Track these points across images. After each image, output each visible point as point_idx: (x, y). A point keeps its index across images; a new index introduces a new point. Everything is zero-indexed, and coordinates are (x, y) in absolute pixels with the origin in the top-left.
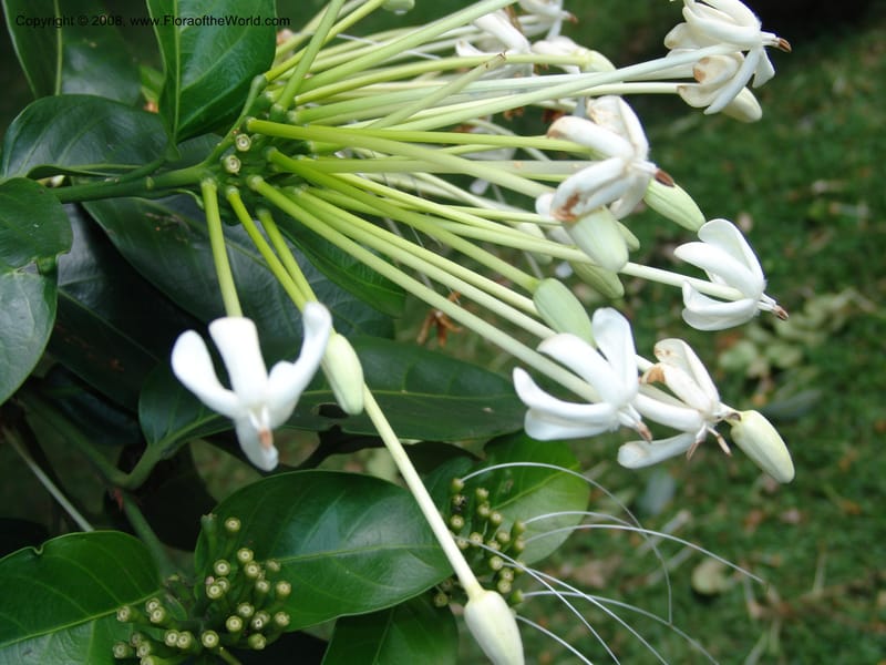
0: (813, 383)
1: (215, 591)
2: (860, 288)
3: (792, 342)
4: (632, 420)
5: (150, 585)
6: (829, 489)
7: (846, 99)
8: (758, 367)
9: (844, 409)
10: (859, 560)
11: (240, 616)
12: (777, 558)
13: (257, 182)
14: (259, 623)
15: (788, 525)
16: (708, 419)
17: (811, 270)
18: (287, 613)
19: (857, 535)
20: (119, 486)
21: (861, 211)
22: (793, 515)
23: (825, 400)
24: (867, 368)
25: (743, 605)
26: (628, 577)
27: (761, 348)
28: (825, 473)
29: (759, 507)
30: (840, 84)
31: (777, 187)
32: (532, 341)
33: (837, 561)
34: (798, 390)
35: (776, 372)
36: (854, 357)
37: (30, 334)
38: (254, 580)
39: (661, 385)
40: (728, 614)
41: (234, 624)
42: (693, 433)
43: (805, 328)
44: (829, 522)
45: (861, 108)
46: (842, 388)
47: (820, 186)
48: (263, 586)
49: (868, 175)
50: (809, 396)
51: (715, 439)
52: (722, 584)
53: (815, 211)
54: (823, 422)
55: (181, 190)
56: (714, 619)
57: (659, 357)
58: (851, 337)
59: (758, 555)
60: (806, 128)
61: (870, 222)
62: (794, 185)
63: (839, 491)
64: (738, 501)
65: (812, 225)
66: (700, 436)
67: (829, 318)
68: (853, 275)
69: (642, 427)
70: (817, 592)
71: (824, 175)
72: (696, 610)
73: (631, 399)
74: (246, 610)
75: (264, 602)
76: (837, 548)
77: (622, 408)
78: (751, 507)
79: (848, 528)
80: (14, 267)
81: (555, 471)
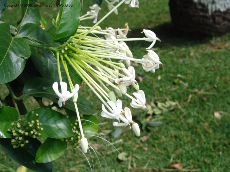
0: (161, 120)
1: (31, 125)
2: (180, 102)
3: (160, 109)
4: (118, 118)
5: (16, 119)
6: (156, 146)
7: (192, 58)
8: (150, 112)
9: (166, 128)
10: (157, 164)
11: (33, 131)
12: (139, 157)
13: (66, 56)
14: (36, 134)
15: (144, 150)
16: (129, 122)
17: (170, 94)
18: (41, 133)
19: (159, 158)
20: (15, 99)
21: (186, 85)
22: (146, 149)
23: (163, 125)
24: (175, 121)
25: (127, 165)
26: (104, 150)
27: (153, 108)
28: (157, 142)
29: (139, 144)
30: (192, 54)
31: (169, 72)
32: (106, 101)
33: (152, 162)
34: (158, 120)
35: (154, 114)
36: (173, 117)
37: (20, 70)
38: (37, 126)
39: (124, 114)
40: (123, 166)
41: (32, 132)
42: (126, 124)
43: (164, 107)
44: (153, 153)
45: (195, 61)
46: (167, 124)
47: (179, 75)
48: (38, 127)
49: (191, 77)
50: (160, 123)
51: (129, 126)
52: (124, 159)
53: (176, 81)
54: (160, 129)
55: (50, 51)
56: (120, 166)
57: (125, 110)
58: (173, 113)
59: (134, 155)
60: (181, 61)
61: (187, 88)
62: (174, 73)
63: (158, 147)
64: (135, 141)
65: (174, 84)
66: (127, 124)
67: (170, 107)
68: (179, 98)
69: (119, 120)
70: (145, 168)
71: (181, 74)
72: (116, 163)
73: (119, 115)
74: (34, 130)
75: (37, 130)
76: (154, 159)
77: (117, 116)
78: (137, 144)
79: (157, 156)
80: (20, 56)
81: (94, 124)
